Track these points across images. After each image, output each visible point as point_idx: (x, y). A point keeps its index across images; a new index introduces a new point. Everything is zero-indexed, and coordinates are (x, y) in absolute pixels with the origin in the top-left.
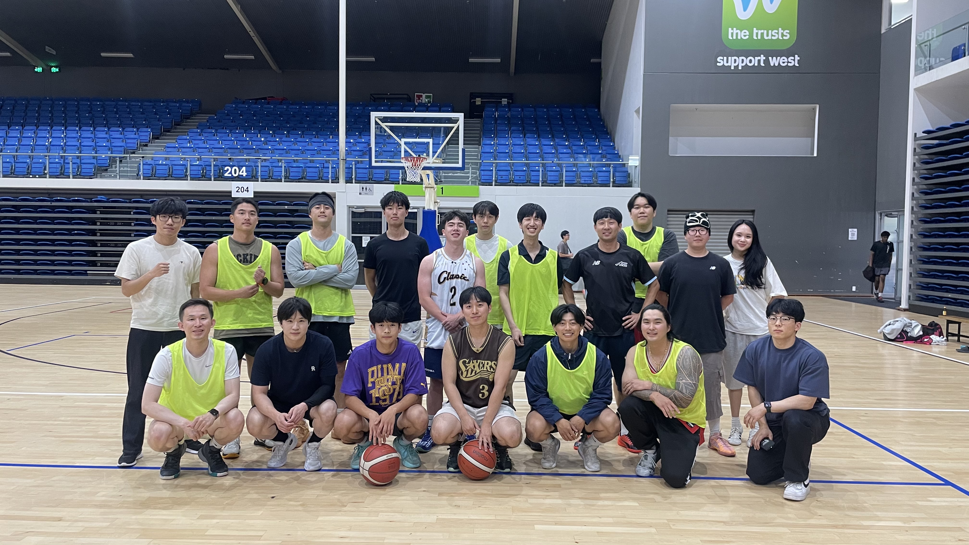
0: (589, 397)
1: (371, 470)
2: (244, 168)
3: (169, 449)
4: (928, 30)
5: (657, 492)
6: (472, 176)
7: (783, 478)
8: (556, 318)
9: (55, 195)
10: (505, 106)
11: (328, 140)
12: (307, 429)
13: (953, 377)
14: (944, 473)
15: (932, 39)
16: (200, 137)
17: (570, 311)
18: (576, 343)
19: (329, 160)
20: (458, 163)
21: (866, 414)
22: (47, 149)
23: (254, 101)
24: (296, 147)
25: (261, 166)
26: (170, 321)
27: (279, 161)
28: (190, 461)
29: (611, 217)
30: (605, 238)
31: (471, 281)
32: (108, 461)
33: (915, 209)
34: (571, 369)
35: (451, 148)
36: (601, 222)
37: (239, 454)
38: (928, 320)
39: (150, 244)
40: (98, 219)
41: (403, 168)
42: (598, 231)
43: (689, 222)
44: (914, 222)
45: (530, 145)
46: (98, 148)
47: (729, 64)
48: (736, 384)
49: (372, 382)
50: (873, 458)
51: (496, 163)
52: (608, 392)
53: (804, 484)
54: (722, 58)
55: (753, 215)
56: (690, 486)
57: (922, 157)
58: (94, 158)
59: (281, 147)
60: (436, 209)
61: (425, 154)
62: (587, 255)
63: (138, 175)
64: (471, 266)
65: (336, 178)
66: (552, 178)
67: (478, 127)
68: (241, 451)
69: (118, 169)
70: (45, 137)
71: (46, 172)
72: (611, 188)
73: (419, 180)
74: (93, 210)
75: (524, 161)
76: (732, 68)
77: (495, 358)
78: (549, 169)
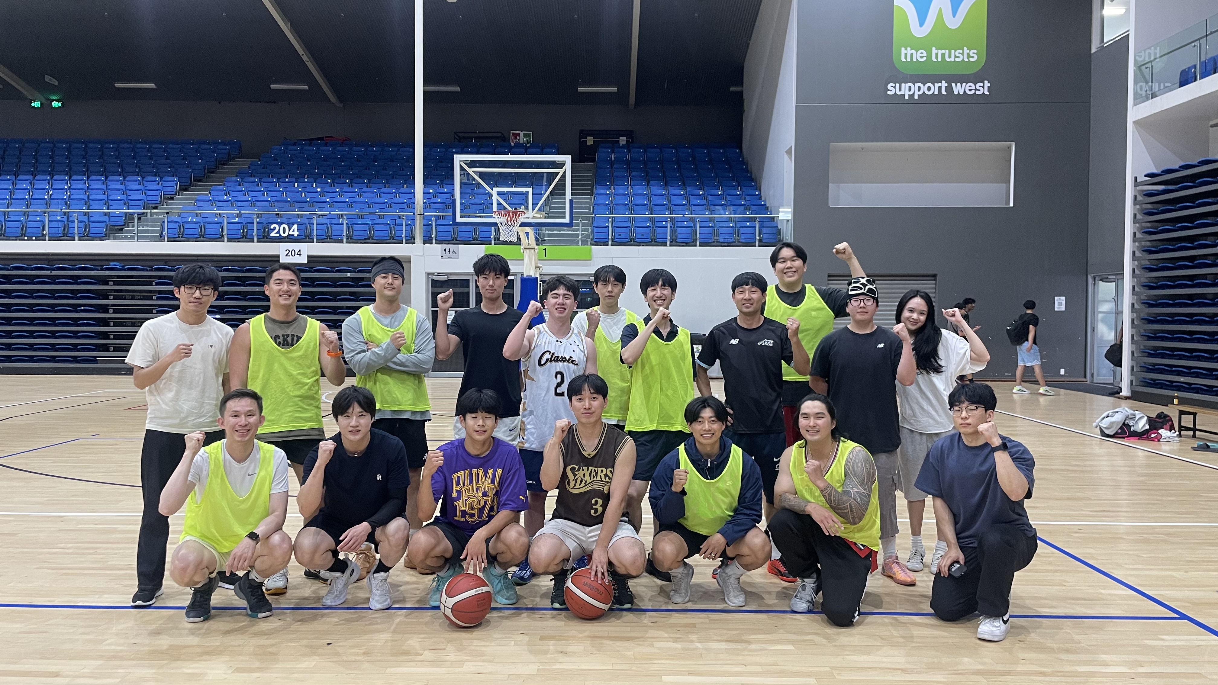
0: (732, 514)
1: (454, 609)
2: (295, 226)
3: (198, 583)
4: (1150, 48)
5: (818, 631)
6: (582, 234)
7: (977, 612)
8: (692, 415)
9: (55, 262)
10: (623, 146)
11: (402, 190)
12: (374, 556)
13: (1188, 482)
14: (1178, 604)
15: (1155, 59)
16: (239, 188)
17: (709, 406)
18: (717, 446)
19: (403, 216)
20: (564, 217)
21: (1080, 529)
22: (46, 204)
23: (308, 142)
24: (361, 199)
25: (317, 224)
26: (197, 421)
27: (340, 216)
28: (224, 598)
29: (753, 285)
30: (745, 310)
31: (580, 366)
32: (118, 600)
33: (1137, 272)
34: (711, 479)
35: (556, 199)
36: (741, 290)
37: (286, 588)
38: (1155, 410)
39: (172, 323)
40: (111, 291)
41: (495, 224)
42: (737, 302)
43: (852, 290)
44: (1136, 287)
45: (655, 195)
46: (111, 203)
47: (902, 93)
48: (917, 494)
49: (457, 491)
50: (1089, 586)
51: (613, 217)
52: (757, 508)
53: (1003, 619)
54: (893, 85)
55: (935, 280)
56: (860, 623)
57: (1145, 206)
58: (105, 214)
59: (342, 199)
60: (538, 276)
61: (523, 207)
62: (723, 333)
63: (161, 235)
64: (581, 347)
65: (412, 237)
66: (683, 236)
67: (589, 172)
68: (289, 585)
69: (135, 228)
70: (44, 189)
71: (45, 232)
72: (757, 248)
73: (515, 239)
74: (104, 281)
75: (647, 214)
76: (907, 97)
77: (611, 464)
78: (679, 224)
